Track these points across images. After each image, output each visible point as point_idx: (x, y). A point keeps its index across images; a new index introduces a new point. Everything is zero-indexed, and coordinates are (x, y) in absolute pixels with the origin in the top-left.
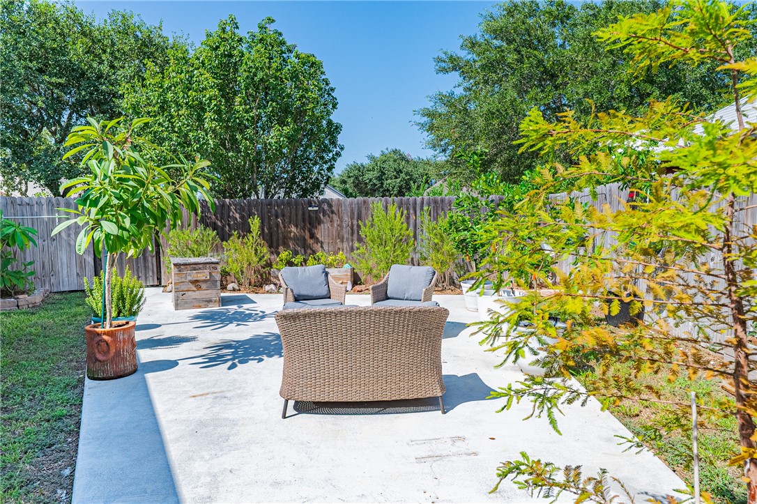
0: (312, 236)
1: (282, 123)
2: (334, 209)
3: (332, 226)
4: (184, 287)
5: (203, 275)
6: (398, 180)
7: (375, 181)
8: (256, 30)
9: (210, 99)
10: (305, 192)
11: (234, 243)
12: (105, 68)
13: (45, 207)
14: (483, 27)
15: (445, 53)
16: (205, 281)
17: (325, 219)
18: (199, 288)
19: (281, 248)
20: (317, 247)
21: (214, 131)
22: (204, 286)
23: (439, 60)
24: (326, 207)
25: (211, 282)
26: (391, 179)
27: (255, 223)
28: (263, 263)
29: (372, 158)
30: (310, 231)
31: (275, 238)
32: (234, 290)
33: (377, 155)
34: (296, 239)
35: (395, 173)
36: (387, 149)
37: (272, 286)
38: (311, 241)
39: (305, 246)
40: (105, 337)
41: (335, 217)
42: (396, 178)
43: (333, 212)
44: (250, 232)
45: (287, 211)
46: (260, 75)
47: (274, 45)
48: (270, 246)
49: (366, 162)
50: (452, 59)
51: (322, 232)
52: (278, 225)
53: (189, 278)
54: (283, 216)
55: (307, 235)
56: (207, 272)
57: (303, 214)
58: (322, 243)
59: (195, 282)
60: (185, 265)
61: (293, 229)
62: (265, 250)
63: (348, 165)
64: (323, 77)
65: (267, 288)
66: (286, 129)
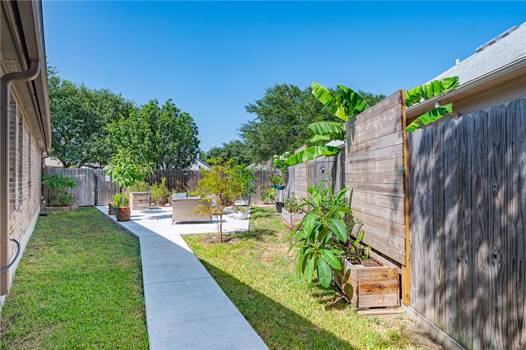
0: (185, 185)
1: (174, 141)
2: (194, 174)
3: (194, 181)
4: (136, 202)
5: (143, 198)
6: (239, 157)
7: (226, 157)
8: (165, 104)
9: (147, 132)
10: (183, 167)
11: (155, 186)
12: (97, 113)
13: (77, 172)
14: (265, 95)
15: (250, 105)
16: (144, 200)
17: (191, 178)
18: (142, 203)
19: (173, 189)
20: (187, 189)
21: (148, 145)
22: (143, 202)
23: (247, 107)
24: (191, 173)
25: (146, 200)
26: (235, 156)
27: (164, 180)
28: (165, 195)
29: (225, 145)
30: (185, 182)
31: (170, 186)
32: (153, 206)
33: (228, 143)
34: (179, 186)
35: (237, 153)
36: (233, 140)
37: (169, 204)
38: (185, 187)
39: (182, 188)
40: (123, 210)
41: (195, 177)
42: (237, 156)
43: (194, 175)
44: (161, 183)
45: (175, 175)
46: (166, 123)
47: (171, 109)
48: (168, 188)
49: (222, 146)
50: (253, 107)
51: (189, 183)
52: (171, 180)
53: (138, 199)
54: (174, 177)
55: (183, 184)
56: (145, 197)
57: (182, 176)
58: (189, 187)
59: (140, 201)
60: (137, 194)
61: (178, 182)
62: (167, 190)
63: (211, 148)
64: (192, 122)
65: (167, 205)
66: (176, 144)
